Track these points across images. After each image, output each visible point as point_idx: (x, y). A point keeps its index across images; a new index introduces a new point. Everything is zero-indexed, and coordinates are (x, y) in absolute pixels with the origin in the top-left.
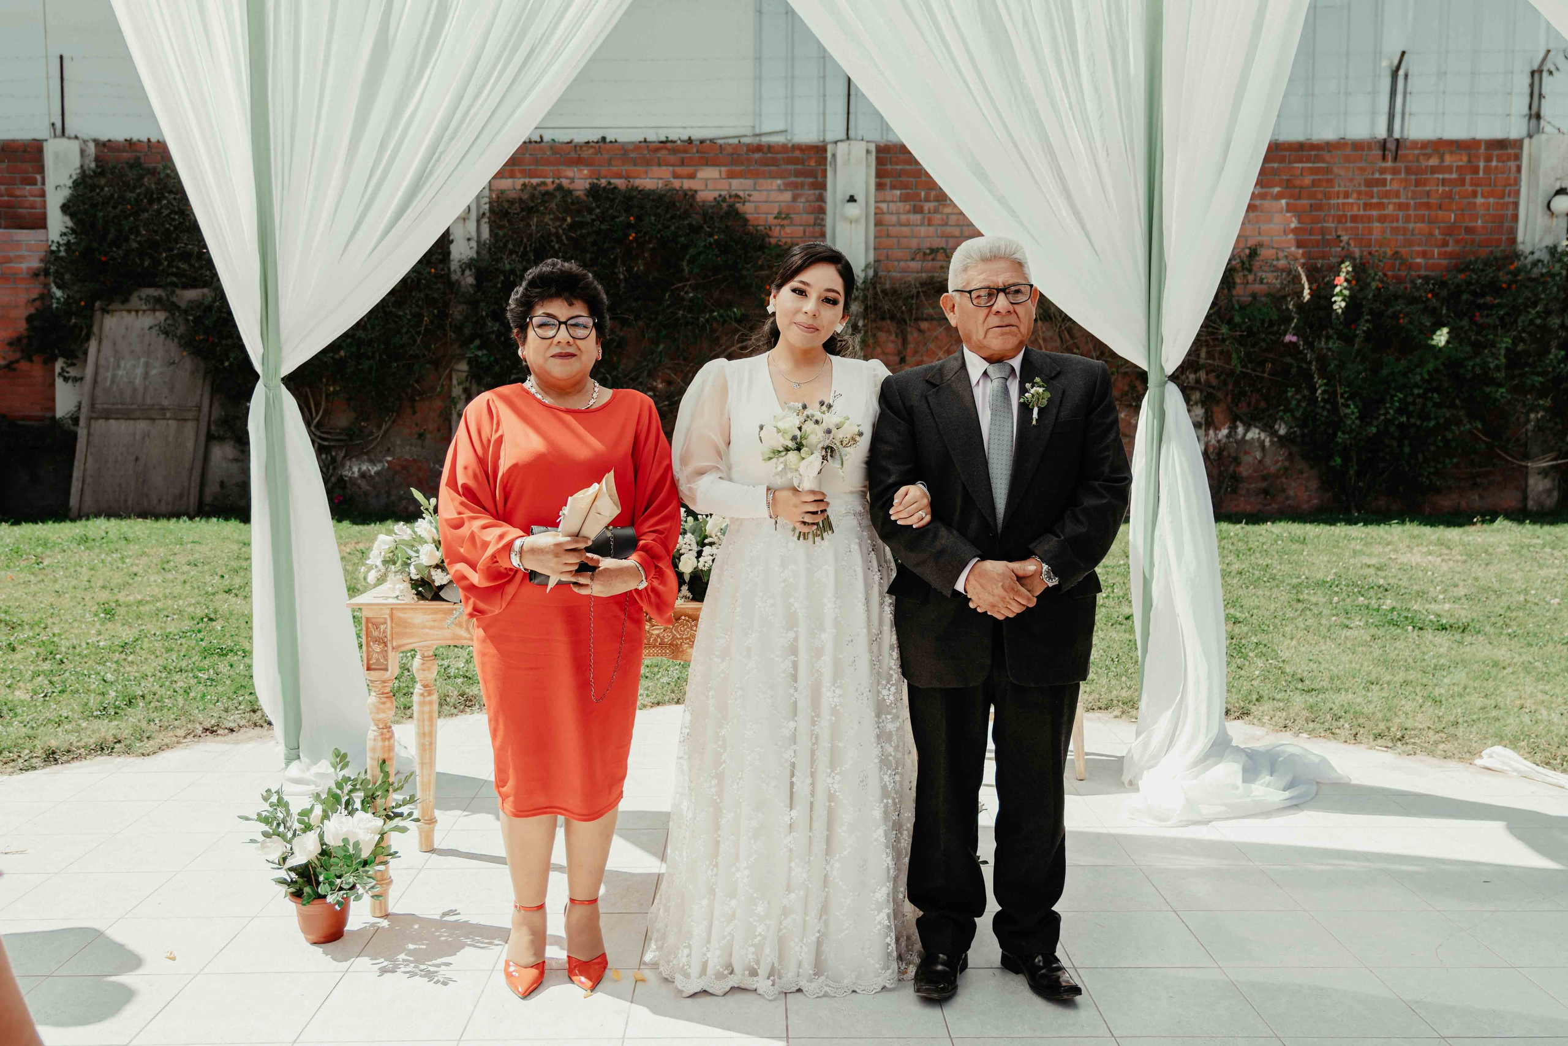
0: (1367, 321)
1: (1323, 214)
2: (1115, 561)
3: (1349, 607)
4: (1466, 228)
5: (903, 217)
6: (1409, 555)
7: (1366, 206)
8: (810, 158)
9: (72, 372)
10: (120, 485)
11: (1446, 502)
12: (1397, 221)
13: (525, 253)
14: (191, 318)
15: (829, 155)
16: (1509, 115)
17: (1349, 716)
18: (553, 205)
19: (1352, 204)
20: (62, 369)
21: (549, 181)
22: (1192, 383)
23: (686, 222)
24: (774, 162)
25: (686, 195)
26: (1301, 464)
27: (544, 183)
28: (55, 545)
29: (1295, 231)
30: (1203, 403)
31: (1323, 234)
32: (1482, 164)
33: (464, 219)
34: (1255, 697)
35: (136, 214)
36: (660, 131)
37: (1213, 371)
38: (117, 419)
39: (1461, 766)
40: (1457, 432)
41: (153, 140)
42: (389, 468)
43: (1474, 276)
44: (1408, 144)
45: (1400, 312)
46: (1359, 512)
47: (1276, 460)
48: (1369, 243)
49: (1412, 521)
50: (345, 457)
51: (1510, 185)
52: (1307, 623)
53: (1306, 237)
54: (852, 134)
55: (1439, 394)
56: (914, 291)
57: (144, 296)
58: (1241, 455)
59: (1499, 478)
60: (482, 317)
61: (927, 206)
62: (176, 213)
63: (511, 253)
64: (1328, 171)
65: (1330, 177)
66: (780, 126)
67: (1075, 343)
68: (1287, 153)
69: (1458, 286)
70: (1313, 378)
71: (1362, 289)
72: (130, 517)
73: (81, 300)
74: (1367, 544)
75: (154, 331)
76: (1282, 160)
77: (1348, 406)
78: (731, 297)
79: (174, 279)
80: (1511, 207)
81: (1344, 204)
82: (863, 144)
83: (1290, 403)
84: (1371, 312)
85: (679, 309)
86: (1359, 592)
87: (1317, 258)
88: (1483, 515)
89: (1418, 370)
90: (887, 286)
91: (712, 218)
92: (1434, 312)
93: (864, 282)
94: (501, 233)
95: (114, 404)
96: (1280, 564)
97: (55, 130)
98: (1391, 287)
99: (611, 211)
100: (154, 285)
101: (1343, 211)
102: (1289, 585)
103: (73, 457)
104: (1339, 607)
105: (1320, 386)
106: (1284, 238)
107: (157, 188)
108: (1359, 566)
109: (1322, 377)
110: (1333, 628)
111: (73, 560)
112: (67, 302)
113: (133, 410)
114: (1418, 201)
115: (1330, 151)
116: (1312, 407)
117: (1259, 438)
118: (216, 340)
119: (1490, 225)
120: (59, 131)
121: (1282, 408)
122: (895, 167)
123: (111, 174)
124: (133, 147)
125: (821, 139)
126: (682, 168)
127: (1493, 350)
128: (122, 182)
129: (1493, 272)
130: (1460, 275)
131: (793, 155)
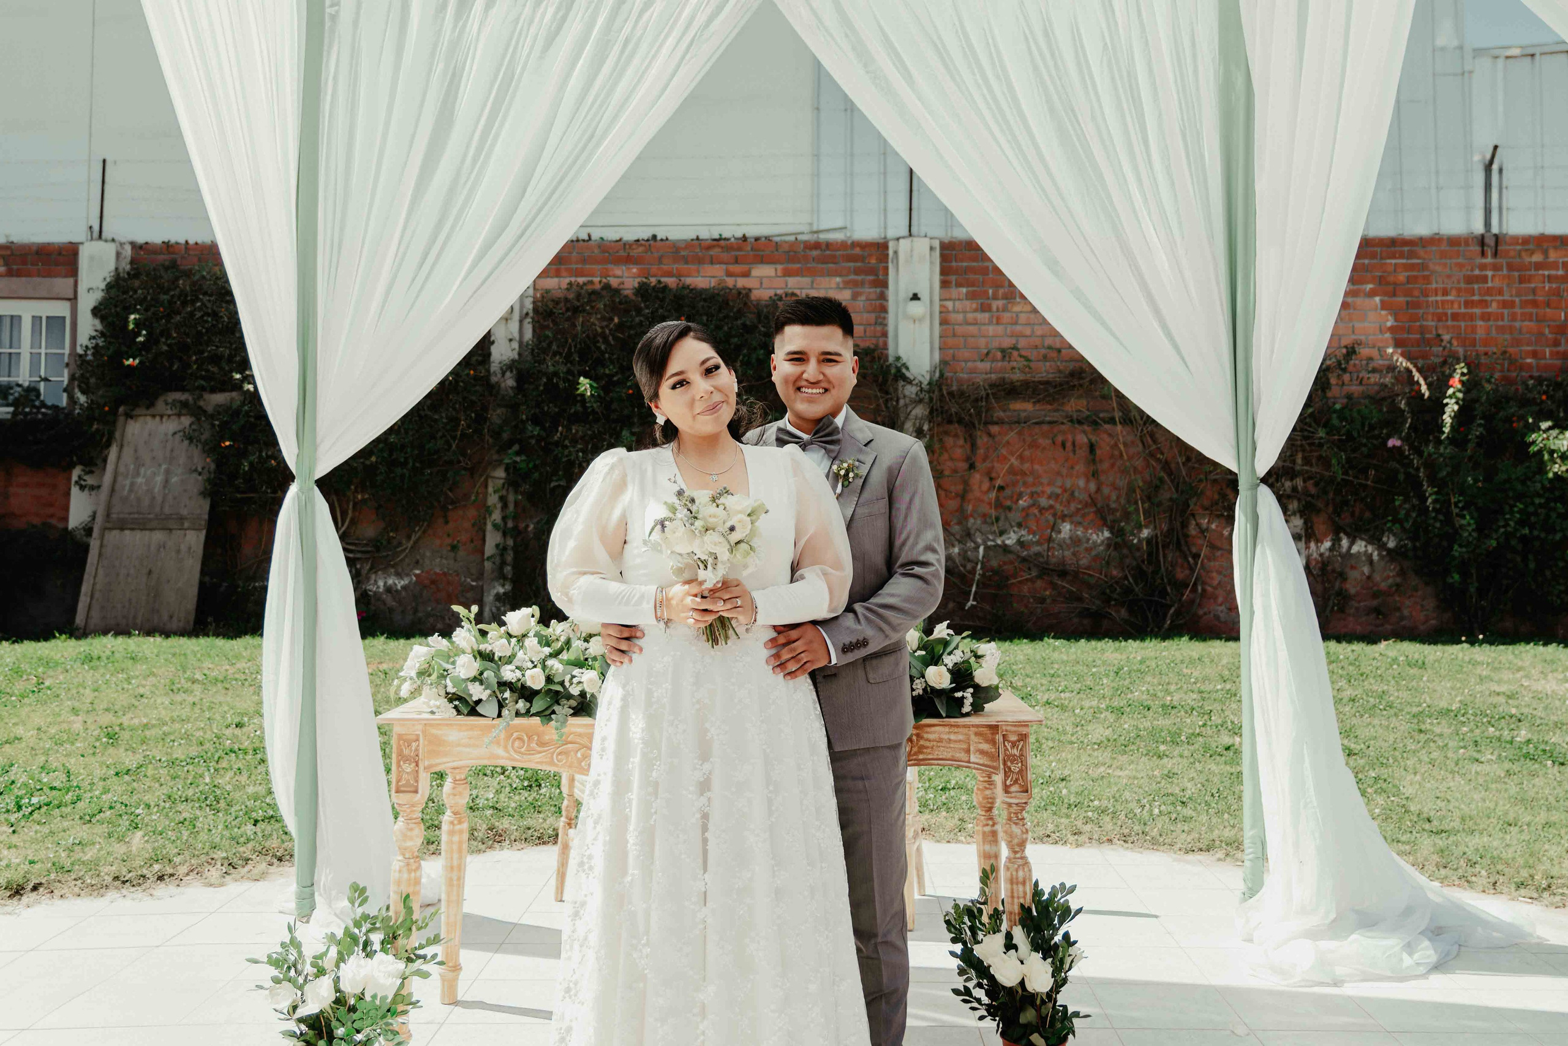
0: (1480, 425)
1: (1422, 311)
2: (1211, 686)
3: (1478, 739)
5: (970, 316)
6: (1543, 682)
7: (1467, 304)
8: (870, 255)
9: (90, 480)
10: (130, 600)
12: (1503, 320)
13: (570, 354)
14: (217, 423)
15: (891, 252)
17: (1486, 861)
18: (600, 305)
19: (1452, 302)
20: (80, 477)
21: (596, 280)
22: (1289, 491)
23: (739, 322)
24: (833, 260)
25: (739, 293)
26: (1414, 581)
27: (591, 282)
28: (57, 664)
29: (1391, 329)
30: (1302, 512)
31: (1421, 333)
33: (507, 320)
35: (169, 317)
36: (711, 228)
37: (1310, 478)
38: (132, 529)
41: (191, 242)
42: (416, 583)
44: (1508, 240)
45: (1513, 415)
46: (1483, 634)
47: (1386, 576)
48: (1473, 343)
50: (371, 569)
53: (1406, 336)
54: (914, 230)
56: (983, 393)
57: (170, 400)
58: (1347, 570)
60: (522, 421)
61: (995, 304)
62: (208, 315)
63: (555, 354)
64: (1424, 267)
65: (1426, 273)
66: (839, 223)
67: (1158, 448)
68: (1380, 249)
70: (1422, 485)
71: (1476, 391)
72: (138, 634)
73: (105, 405)
74: (1494, 670)
75: (178, 437)
76: (1373, 256)
77: (1463, 517)
79: (203, 382)
81: (1443, 302)
82: (927, 240)
83: (1398, 514)
84: (1484, 416)
86: (1489, 722)
87: (1418, 358)
89: (1538, 477)
90: (954, 388)
91: (767, 317)
93: (930, 384)
94: (545, 332)
95: (130, 514)
96: (1398, 690)
97: (92, 233)
98: (1501, 389)
99: (661, 311)
100: (183, 389)
101: (1443, 308)
102: (1408, 713)
103: (84, 570)
104: (1466, 738)
105: (1431, 495)
106: (1380, 336)
107: (192, 291)
108: (1487, 693)
109: (1432, 484)
110: (1461, 762)
111: (75, 681)
112: (90, 407)
113: (150, 520)
114: (1524, 298)
115: (1424, 247)
116: (1423, 518)
117: (1366, 551)
118: (242, 446)
120: (96, 234)
121: (1390, 519)
122: (961, 264)
123: (146, 276)
124: (170, 250)
125: (882, 236)
126: (736, 266)
128: (157, 284)
131: (852, 252)
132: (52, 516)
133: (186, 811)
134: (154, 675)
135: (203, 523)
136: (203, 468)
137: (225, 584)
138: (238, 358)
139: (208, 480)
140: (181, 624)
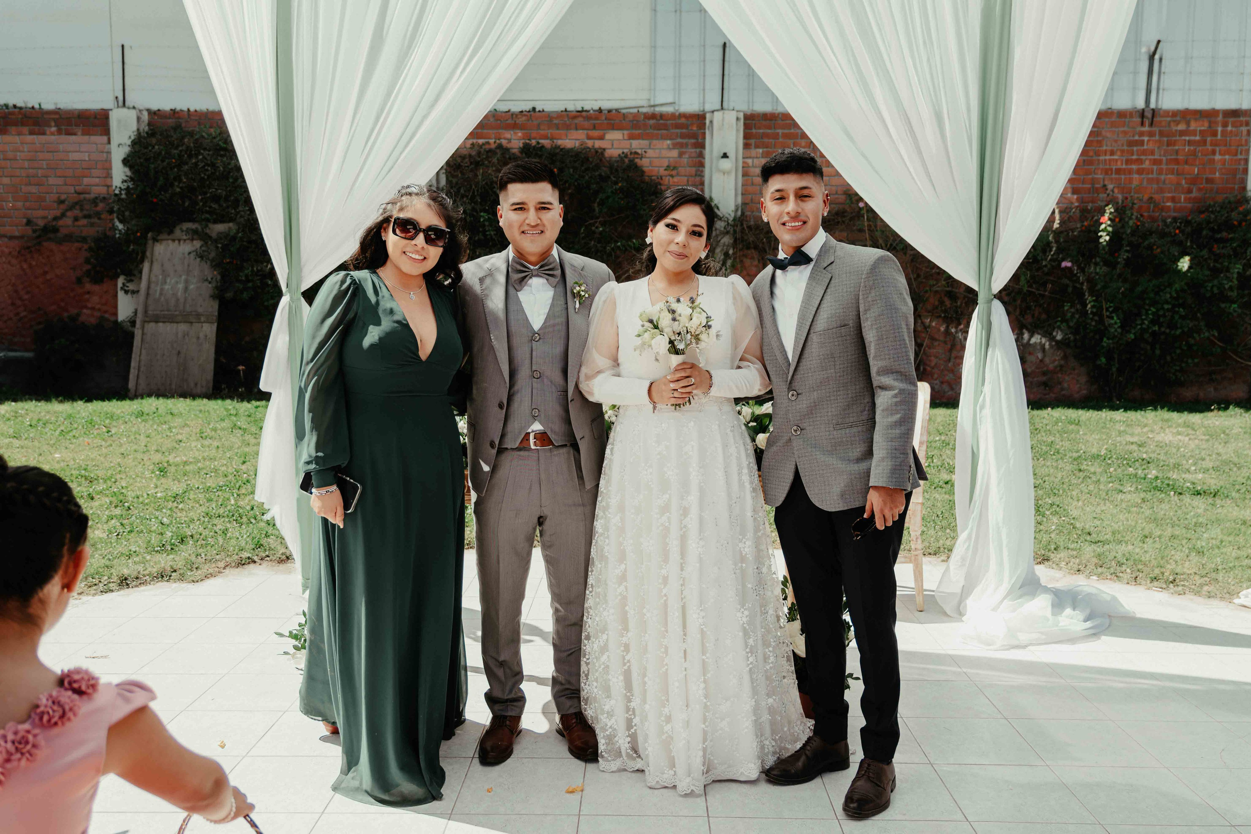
0: (1127, 251)
1: (1094, 167)
3: (1121, 476)
4: (1207, 179)
6: (1163, 435)
7: (1128, 162)
8: (692, 124)
9: (131, 286)
10: (166, 372)
11: (1188, 393)
12: (1152, 173)
13: (473, 197)
14: (220, 245)
15: (707, 122)
16: (1241, 90)
18: (495, 160)
19: (1117, 160)
20: (123, 284)
21: (492, 141)
23: (597, 173)
24: (665, 127)
25: (597, 152)
26: (1074, 363)
27: (488, 143)
28: (119, 418)
31: (1093, 184)
32: (1220, 129)
35: (179, 166)
36: (576, 103)
38: (164, 322)
40: (1198, 339)
41: (192, 109)
43: (1213, 216)
44: (1161, 112)
45: (1154, 245)
46: (1120, 400)
47: (1054, 359)
48: (1129, 191)
49: (1162, 408)
51: (1242, 145)
52: (1089, 488)
53: (1080, 186)
54: (725, 105)
55: (1184, 309)
57: (184, 229)
58: (1027, 355)
59: (1231, 375)
62: (208, 165)
63: (463, 197)
64: (1098, 133)
65: (1100, 138)
66: (670, 100)
69: (1200, 224)
70: (1085, 295)
71: (1123, 227)
72: (174, 397)
73: (137, 232)
74: (1128, 426)
75: (192, 256)
77: (1112, 318)
78: (630, 231)
79: (208, 216)
80: (1242, 162)
81: (1110, 160)
82: (734, 112)
83: (1066, 316)
84: (1130, 244)
85: (591, 240)
86: (1128, 464)
87: (1088, 202)
88: (1219, 404)
89: (1168, 290)
90: (752, 223)
91: (617, 170)
92: (1180, 243)
93: (734, 220)
94: (454, 181)
95: (161, 311)
96: (1062, 441)
97: (118, 102)
98: (1147, 225)
100: (192, 220)
101: (1110, 165)
102: (1071, 457)
103: (132, 350)
105: (1090, 302)
107: (195, 147)
108: (1125, 443)
109: (1091, 295)
110: (1110, 493)
111: (133, 430)
112: (127, 233)
113: (177, 315)
114: (1169, 157)
116: (1083, 318)
117: (1041, 342)
118: (239, 263)
119: (1225, 177)
120: (121, 103)
121: (1060, 319)
122: (758, 131)
123: (160, 135)
124: (177, 115)
125: (702, 109)
126: (594, 131)
127: (1228, 274)
128: (169, 141)
129: (1227, 213)
130: (1202, 216)
131: (680, 121)
132: (106, 312)
133: (220, 525)
134: (189, 426)
135: (215, 318)
136: (212, 279)
138: (232, 198)
139: (216, 288)
140: (204, 390)
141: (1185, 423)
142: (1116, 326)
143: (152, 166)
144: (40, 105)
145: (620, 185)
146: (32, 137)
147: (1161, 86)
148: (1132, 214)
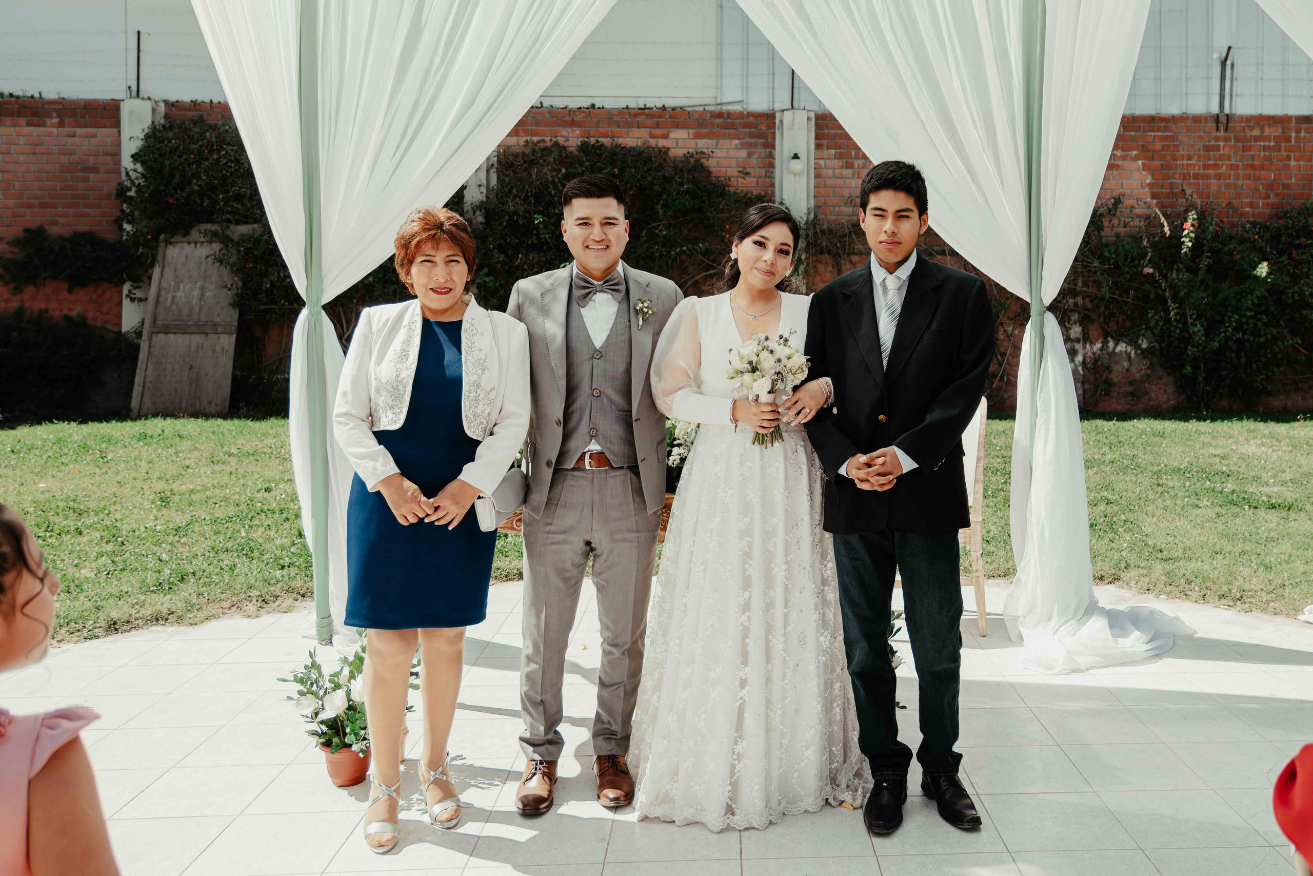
0: (1208, 257)
1: (1172, 172)
3: (1199, 490)
4: (1283, 184)
6: (1247, 446)
7: (1205, 167)
8: (761, 123)
9: (138, 294)
10: (175, 389)
11: (1276, 403)
12: (1230, 179)
13: (527, 197)
14: (242, 249)
15: (777, 121)
17: (1199, 580)
18: (551, 159)
19: (1194, 165)
20: (130, 291)
21: (548, 139)
22: (1072, 306)
23: (660, 174)
24: (732, 126)
25: (660, 151)
26: (1160, 372)
27: (544, 141)
28: (118, 441)
29: (1150, 185)
30: (1081, 322)
31: (1172, 188)
32: (1293, 135)
34: (1123, 565)
35: (199, 163)
36: (638, 99)
37: (1087, 297)
38: (175, 333)
39: (1287, 621)
40: (1282, 346)
41: (215, 101)
43: (1290, 222)
44: (1236, 118)
45: (1234, 250)
46: (1207, 411)
47: (1140, 369)
48: (1208, 196)
49: (1248, 418)
52: (1165, 504)
53: (1160, 190)
54: (796, 104)
55: (1267, 316)
56: (847, 231)
57: (203, 231)
58: (1112, 364)
60: (490, 250)
61: (856, 163)
62: (232, 162)
63: (515, 197)
64: (1174, 138)
65: (1176, 143)
66: (739, 99)
68: (1142, 125)
69: (1279, 229)
70: (1168, 302)
71: (1203, 232)
72: (183, 417)
73: (148, 234)
74: (1213, 438)
75: (210, 260)
76: (1138, 129)
77: (1195, 325)
78: (697, 234)
79: (229, 216)
81: (1187, 165)
82: (805, 112)
83: (1150, 323)
84: (1211, 250)
85: (656, 244)
86: (1207, 477)
87: (1170, 207)
88: (1305, 414)
89: (1249, 296)
90: (825, 227)
91: (682, 171)
92: (1260, 250)
93: (806, 223)
94: (507, 179)
95: (173, 321)
96: (1145, 454)
97: (131, 92)
98: (1226, 231)
99: (599, 164)
100: (212, 221)
101: (1187, 170)
102: (1151, 471)
103: (136, 365)
104: (1191, 490)
105: (1173, 309)
106: (1141, 191)
107: (216, 142)
108: (1207, 455)
109: (1174, 301)
110: (1186, 507)
111: (134, 454)
112: (135, 235)
113: (189, 326)
114: (1245, 163)
115: (1175, 123)
116: (1168, 326)
117: (1126, 351)
118: (263, 268)
119: (1301, 182)
120: (134, 93)
121: (1144, 327)
122: (831, 131)
123: (179, 129)
124: (197, 107)
125: (771, 108)
126: (658, 130)
127: (1307, 280)
128: (188, 136)
129: (1305, 218)
130: (1280, 221)
131: (748, 121)
135: (233, 328)
136: (232, 285)
137: (253, 377)
138: (257, 198)
139: (237, 295)
140: (219, 409)
141: (1270, 433)
142: (1200, 334)
143: (168, 162)
144: (40, 94)
145: (686, 186)
146: (30, 128)
147: (1234, 93)
148: (1213, 220)
